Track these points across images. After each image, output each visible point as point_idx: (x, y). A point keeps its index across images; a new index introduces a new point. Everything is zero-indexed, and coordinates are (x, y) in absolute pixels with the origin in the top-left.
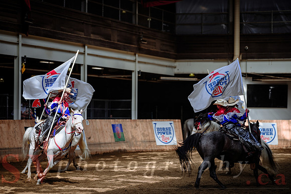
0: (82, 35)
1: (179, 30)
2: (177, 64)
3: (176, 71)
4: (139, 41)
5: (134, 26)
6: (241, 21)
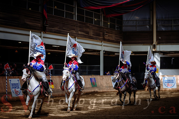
0: (74, 32)
4: (104, 35)
5: (101, 27)
6: (157, 24)
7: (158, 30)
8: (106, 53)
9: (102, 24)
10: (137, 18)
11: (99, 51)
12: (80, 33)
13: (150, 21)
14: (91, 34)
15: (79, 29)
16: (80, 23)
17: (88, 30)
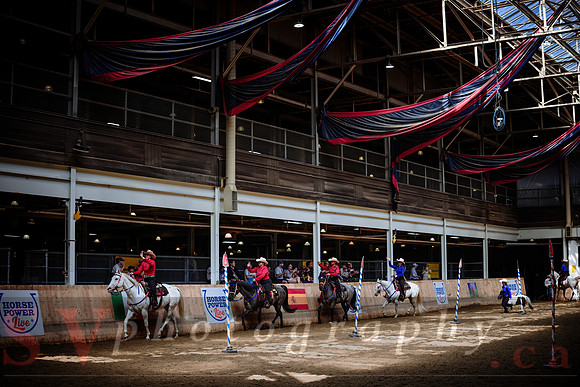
0: (441, 210)
1: (520, 203)
2: (519, 232)
3: (519, 238)
4: (487, 214)
5: (483, 202)
6: (571, 194)
7: (574, 203)
8: (492, 242)
9: (484, 197)
10: (540, 185)
11: (481, 240)
12: (450, 211)
13: (560, 189)
14: (468, 213)
15: (448, 205)
16: (450, 196)
17: (462, 207)
